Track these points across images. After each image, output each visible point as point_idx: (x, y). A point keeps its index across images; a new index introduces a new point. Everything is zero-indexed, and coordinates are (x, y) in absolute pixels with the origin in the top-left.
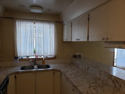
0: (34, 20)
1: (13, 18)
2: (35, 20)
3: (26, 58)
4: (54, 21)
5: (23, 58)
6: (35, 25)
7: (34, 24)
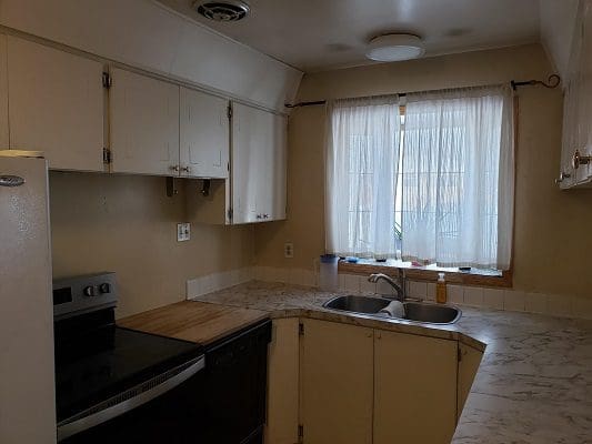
0: (400, 95)
1: (324, 102)
2: (404, 95)
3: (371, 262)
4: (499, 86)
5: (355, 262)
6: (403, 117)
7: (402, 113)
